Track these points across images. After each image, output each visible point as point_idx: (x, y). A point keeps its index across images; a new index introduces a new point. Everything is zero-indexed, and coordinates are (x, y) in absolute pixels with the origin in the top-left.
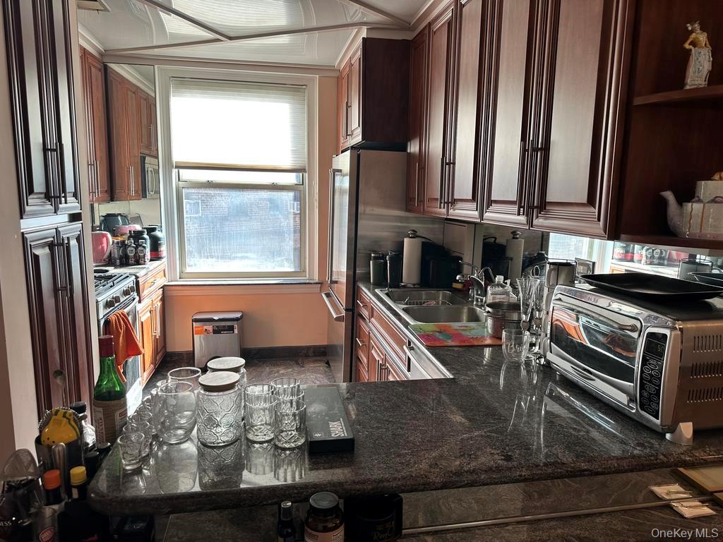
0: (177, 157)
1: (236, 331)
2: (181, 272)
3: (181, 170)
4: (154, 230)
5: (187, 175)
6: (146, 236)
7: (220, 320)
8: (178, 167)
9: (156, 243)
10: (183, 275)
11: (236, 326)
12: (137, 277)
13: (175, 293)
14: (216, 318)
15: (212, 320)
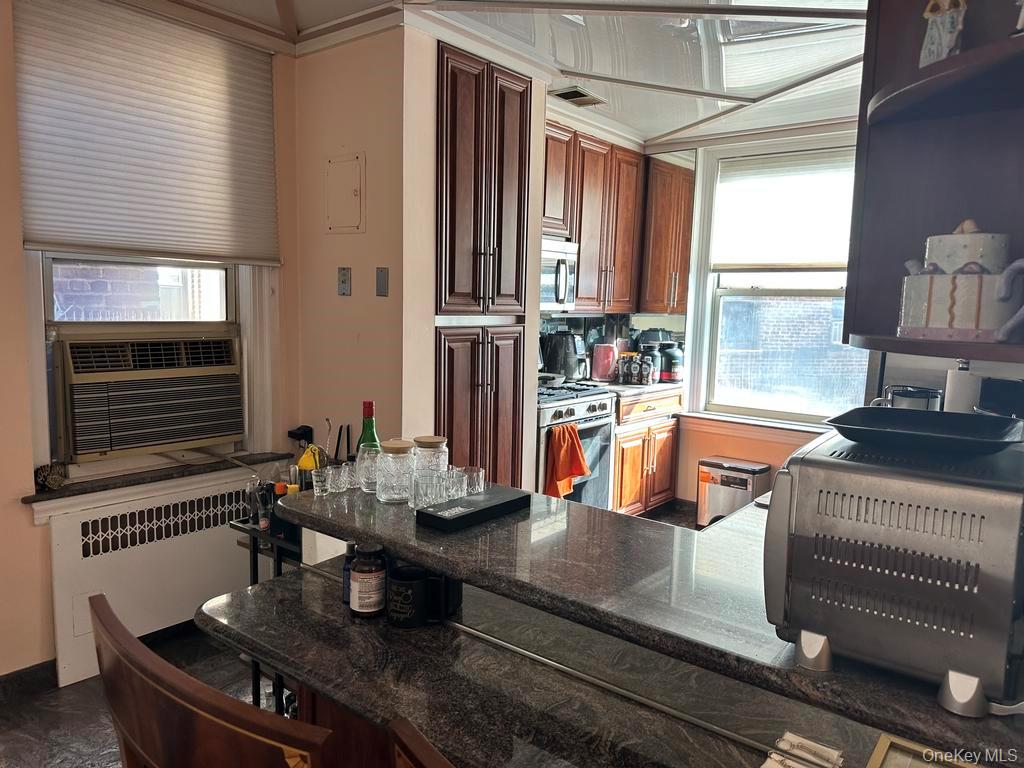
0: (717, 257)
1: (750, 488)
2: (708, 403)
3: (723, 275)
4: (670, 346)
5: (730, 280)
6: (656, 353)
7: (730, 469)
8: (719, 270)
9: (670, 363)
10: (709, 407)
11: (750, 481)
12: (618, 396)
13: (692, 427)
14: (726, 465)
15: (720, 467)
